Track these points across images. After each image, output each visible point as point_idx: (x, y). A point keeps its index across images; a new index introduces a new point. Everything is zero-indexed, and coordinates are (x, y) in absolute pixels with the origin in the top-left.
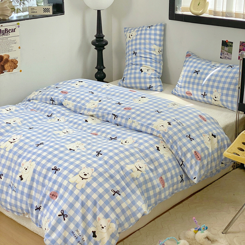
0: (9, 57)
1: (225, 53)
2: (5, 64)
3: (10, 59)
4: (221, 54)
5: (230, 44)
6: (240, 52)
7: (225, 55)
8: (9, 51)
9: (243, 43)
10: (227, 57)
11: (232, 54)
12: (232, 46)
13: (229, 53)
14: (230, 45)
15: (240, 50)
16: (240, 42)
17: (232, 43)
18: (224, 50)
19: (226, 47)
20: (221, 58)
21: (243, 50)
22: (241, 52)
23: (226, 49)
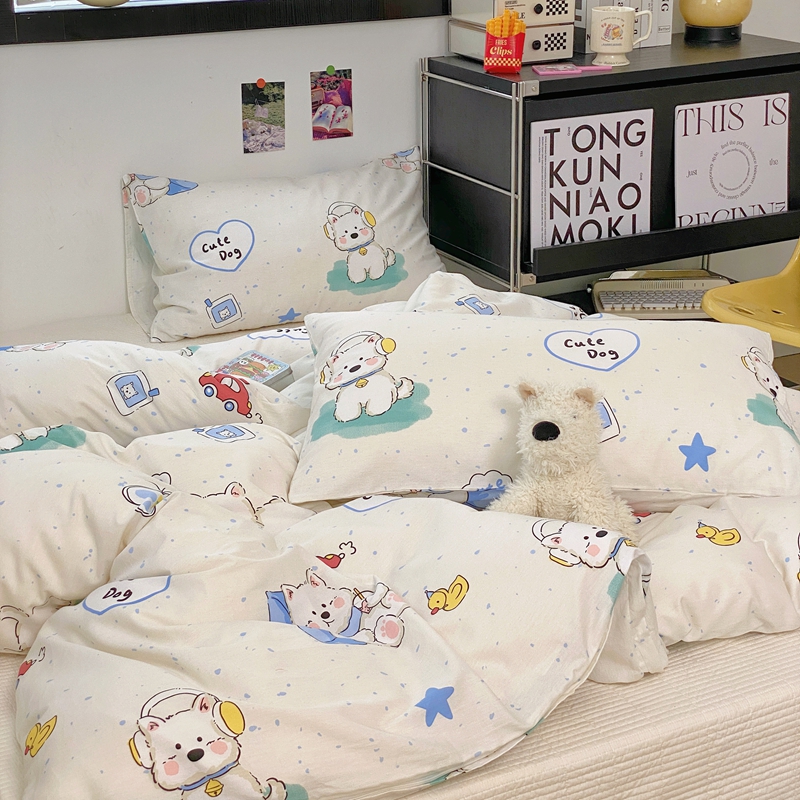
1: (262, 128)
4: (245, 137)
5: (276, 91)
6: (314, 111)
7: (262, 138)
9: (321, 78)
10: (270, 140)
11: (283, 126)
12: (283, 97)
13: (273, 127)
14: (274, 96)
15: (316, 105)
16: (312, 74)
17: (281, 85)
18: (252, 117)
19: (261, 104)
20: (246, 151)
21: (327, 101)
22: (321, 109)
23: (262, 111)
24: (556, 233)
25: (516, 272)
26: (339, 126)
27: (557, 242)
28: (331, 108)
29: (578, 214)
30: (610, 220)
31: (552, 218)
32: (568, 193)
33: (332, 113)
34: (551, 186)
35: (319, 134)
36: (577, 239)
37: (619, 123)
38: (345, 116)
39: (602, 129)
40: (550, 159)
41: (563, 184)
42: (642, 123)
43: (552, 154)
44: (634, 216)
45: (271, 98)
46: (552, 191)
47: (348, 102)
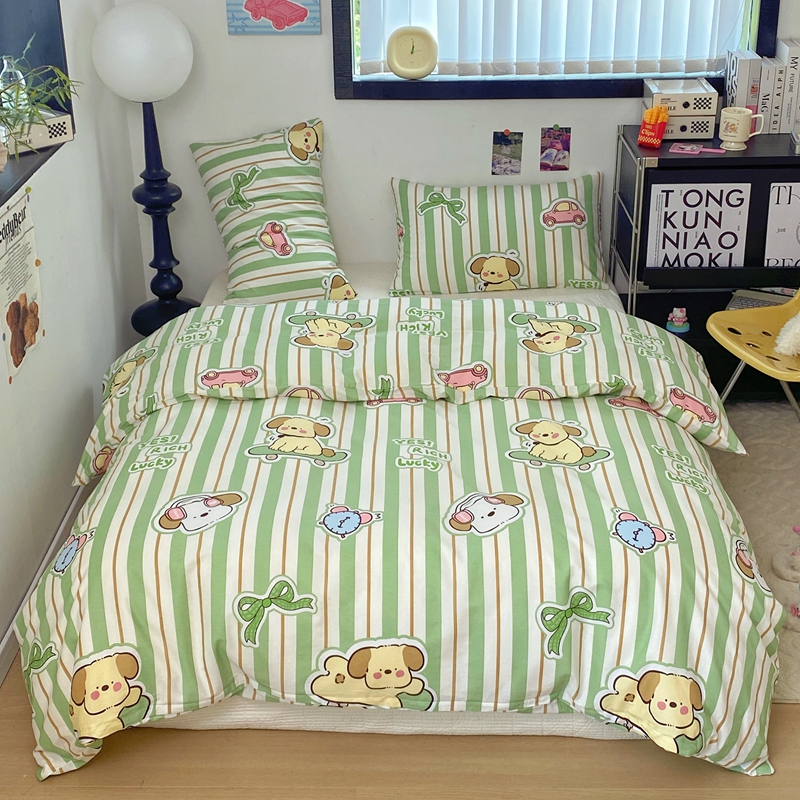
0: (26, 300)
1: (505, 160)
2: (24, 326)
3: (28, 303)
4: (493, 165)
5: (517, 137)
6: (542, 152)
7: (504, 166)
8: (25, 282)
9: (548, 132)
10: (510, 167)
11: (520, 160)
12: (522, 142)
13: (513, 160)
14: (516, 140)
15: (543, 149)
16: (542, 129)
17: (522, 134)
18: (499, 153)
19: (506, 145)
20: (493, 173)
21: (552, 146)
22: (547, 151)
23: (506, 150)
24: (666, 258)
25: (633, 280)
26: (559, 163)
27: (667, 265)
28: (555, 152)
29: (685, 247)
30: (711, 254)
31: (664, 248)
32: (678, 234)
33: (555, 154)
34: (665, 227)
35: (544, 167)
36: (683, 265)
37: (722, 191)
38: (564, 157)
39: (709, 194)
40: (666, 209)
41: (674, 227)
42: (741, 192)
43: (667, 206)
44: (731, 255)
45: (513, 142)
46: (665, 231)
47: (567, 148)
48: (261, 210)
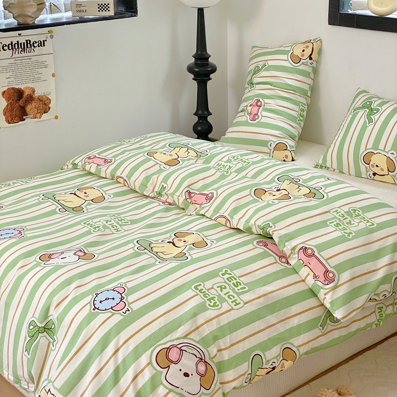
0: (34, 92)
2: (27, 105)
3: (36, 94)
8: (33, 81)
48: (257, 90)
